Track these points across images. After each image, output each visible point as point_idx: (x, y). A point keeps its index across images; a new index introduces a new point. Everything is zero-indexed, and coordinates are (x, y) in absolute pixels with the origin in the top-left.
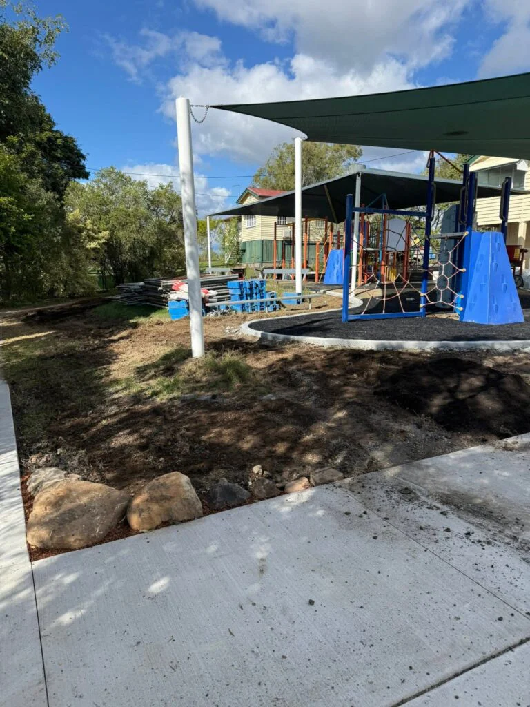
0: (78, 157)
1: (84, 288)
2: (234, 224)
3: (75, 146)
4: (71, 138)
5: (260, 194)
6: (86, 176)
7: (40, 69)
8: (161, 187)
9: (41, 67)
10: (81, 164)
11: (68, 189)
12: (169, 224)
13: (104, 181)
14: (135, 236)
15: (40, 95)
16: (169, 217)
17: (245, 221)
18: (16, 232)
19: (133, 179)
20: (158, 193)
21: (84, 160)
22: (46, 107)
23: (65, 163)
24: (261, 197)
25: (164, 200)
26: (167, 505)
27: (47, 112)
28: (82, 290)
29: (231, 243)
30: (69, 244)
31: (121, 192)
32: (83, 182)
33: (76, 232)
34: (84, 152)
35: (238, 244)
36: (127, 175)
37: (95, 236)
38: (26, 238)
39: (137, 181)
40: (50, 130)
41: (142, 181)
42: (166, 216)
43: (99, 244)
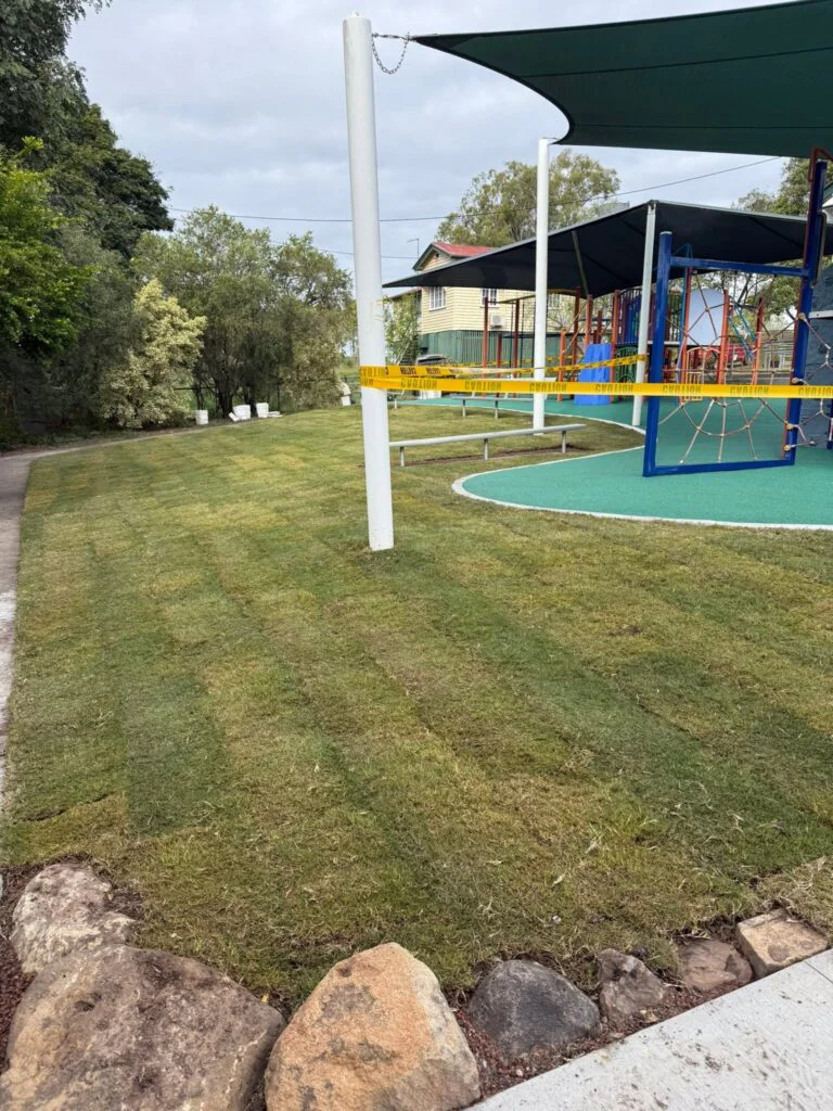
0: (156, 194)
1: (167, 413)
2: (408, 304)
3: (150, 175)
4: (144, 161)
5: (453, 253)
6: (169, 226)
7: (80, 15)
8: (293, 240)
9: (82, 11)
10: (161, 205)
11: (139, 245)
12: (307, 304)
13: (198, 231)
14: (249, 324)
15: (84, 69)
16: (305, 293)
17: (427, 298)
18: (41, 315)
19: (246, 229)
20: (288, 252)
21: (166, 198)
22: (102, 110)
23: (134, 204)
24: (455, 258)
25: (298, 264)
26: (381, 1076)
27: (104, 118)
28: (164, 417)
29: (403, 336)
30: (140, 338)
31: (226, 250)
32: (163, 234)
33: (152, 318)
34: (164, 185)
35: (415, 338)
36: (237, 221)
37: (184, 324)
38: (60, 326)
39: (253, 232)
40: (108, 148)
41: (261, 229)
42: (300, 291)
43: (190, 338)
